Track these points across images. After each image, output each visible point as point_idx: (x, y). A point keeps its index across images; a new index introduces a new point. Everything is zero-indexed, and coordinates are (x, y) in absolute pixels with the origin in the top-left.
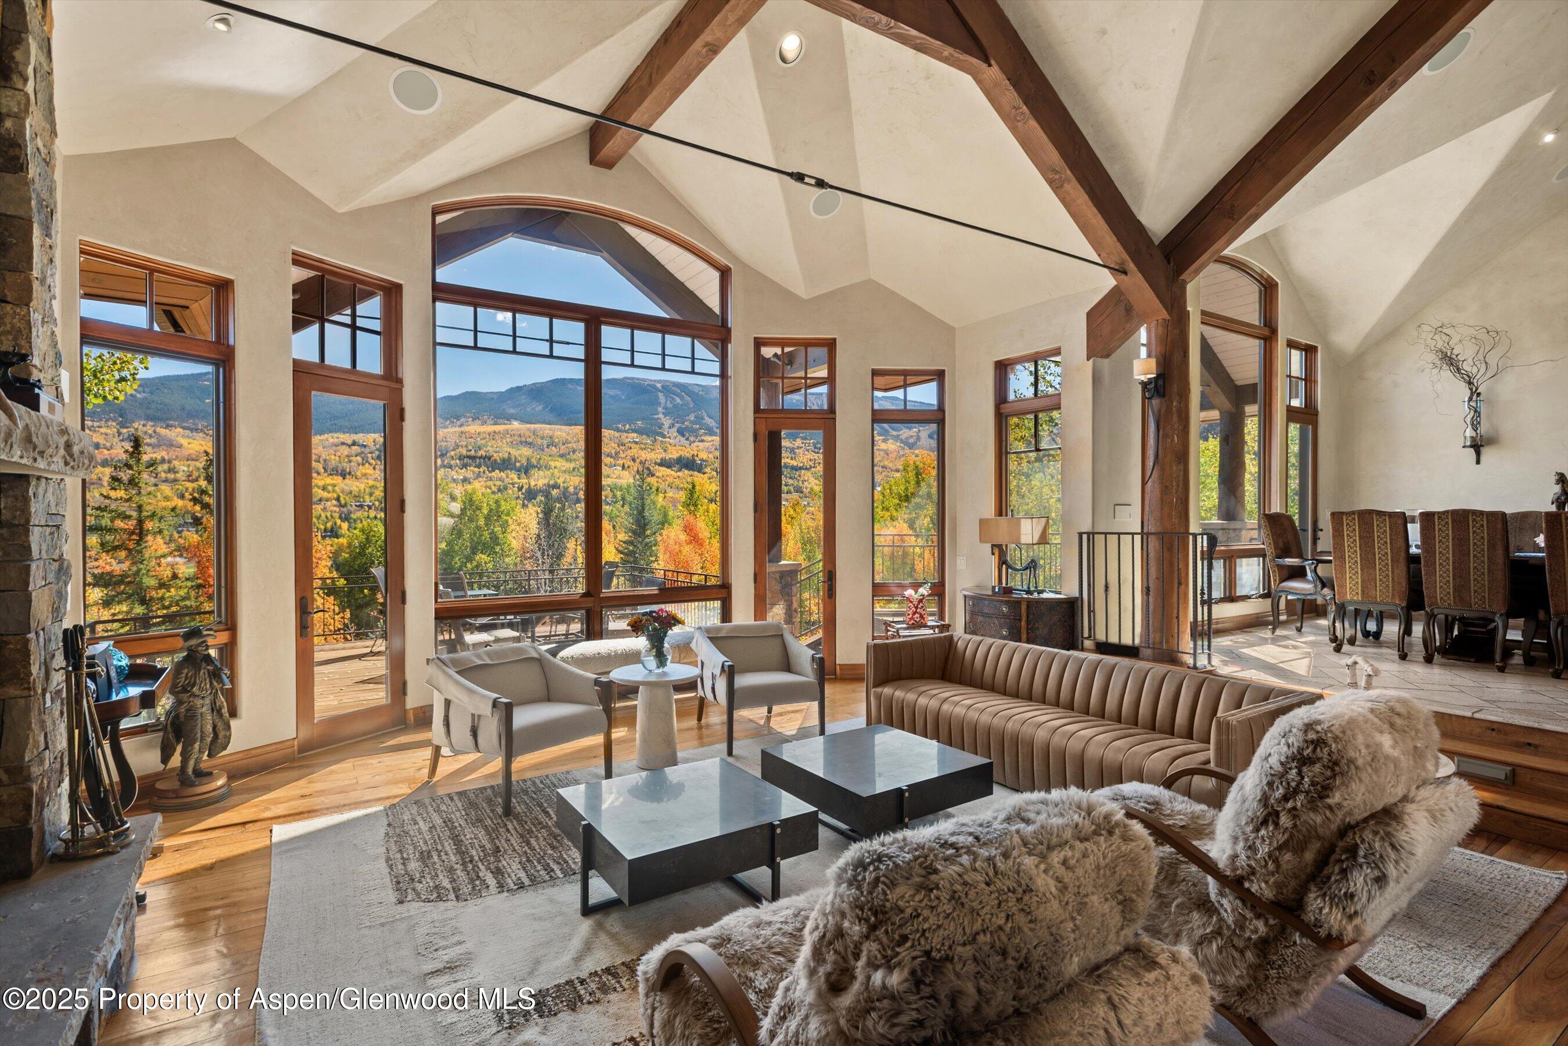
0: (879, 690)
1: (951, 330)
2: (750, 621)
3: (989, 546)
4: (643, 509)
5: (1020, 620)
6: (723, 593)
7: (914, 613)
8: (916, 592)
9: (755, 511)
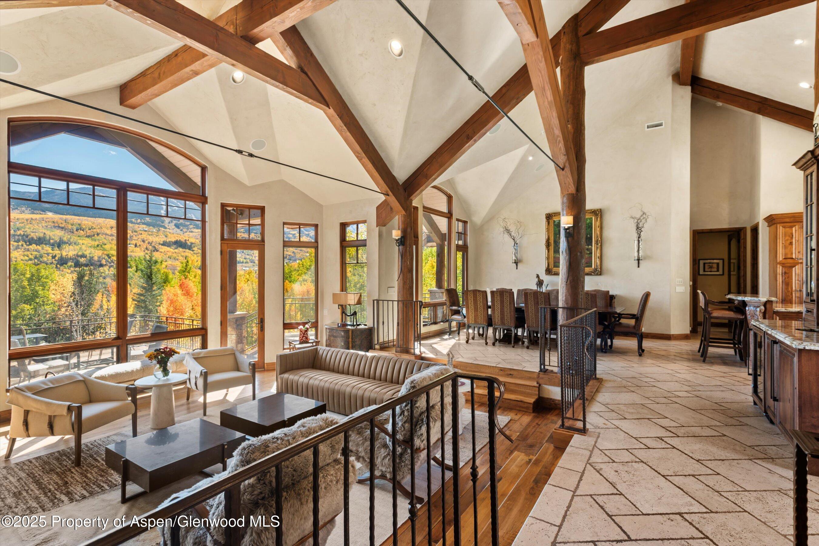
0: (282, 376)
1: (321, 206)
2: (218, 347)
3: (337, 305)
4: (151, 274)
5: (349, 338)
6: (203, 332)
7: (303, 337)
8: (304, 326)
9: (221, 290)
